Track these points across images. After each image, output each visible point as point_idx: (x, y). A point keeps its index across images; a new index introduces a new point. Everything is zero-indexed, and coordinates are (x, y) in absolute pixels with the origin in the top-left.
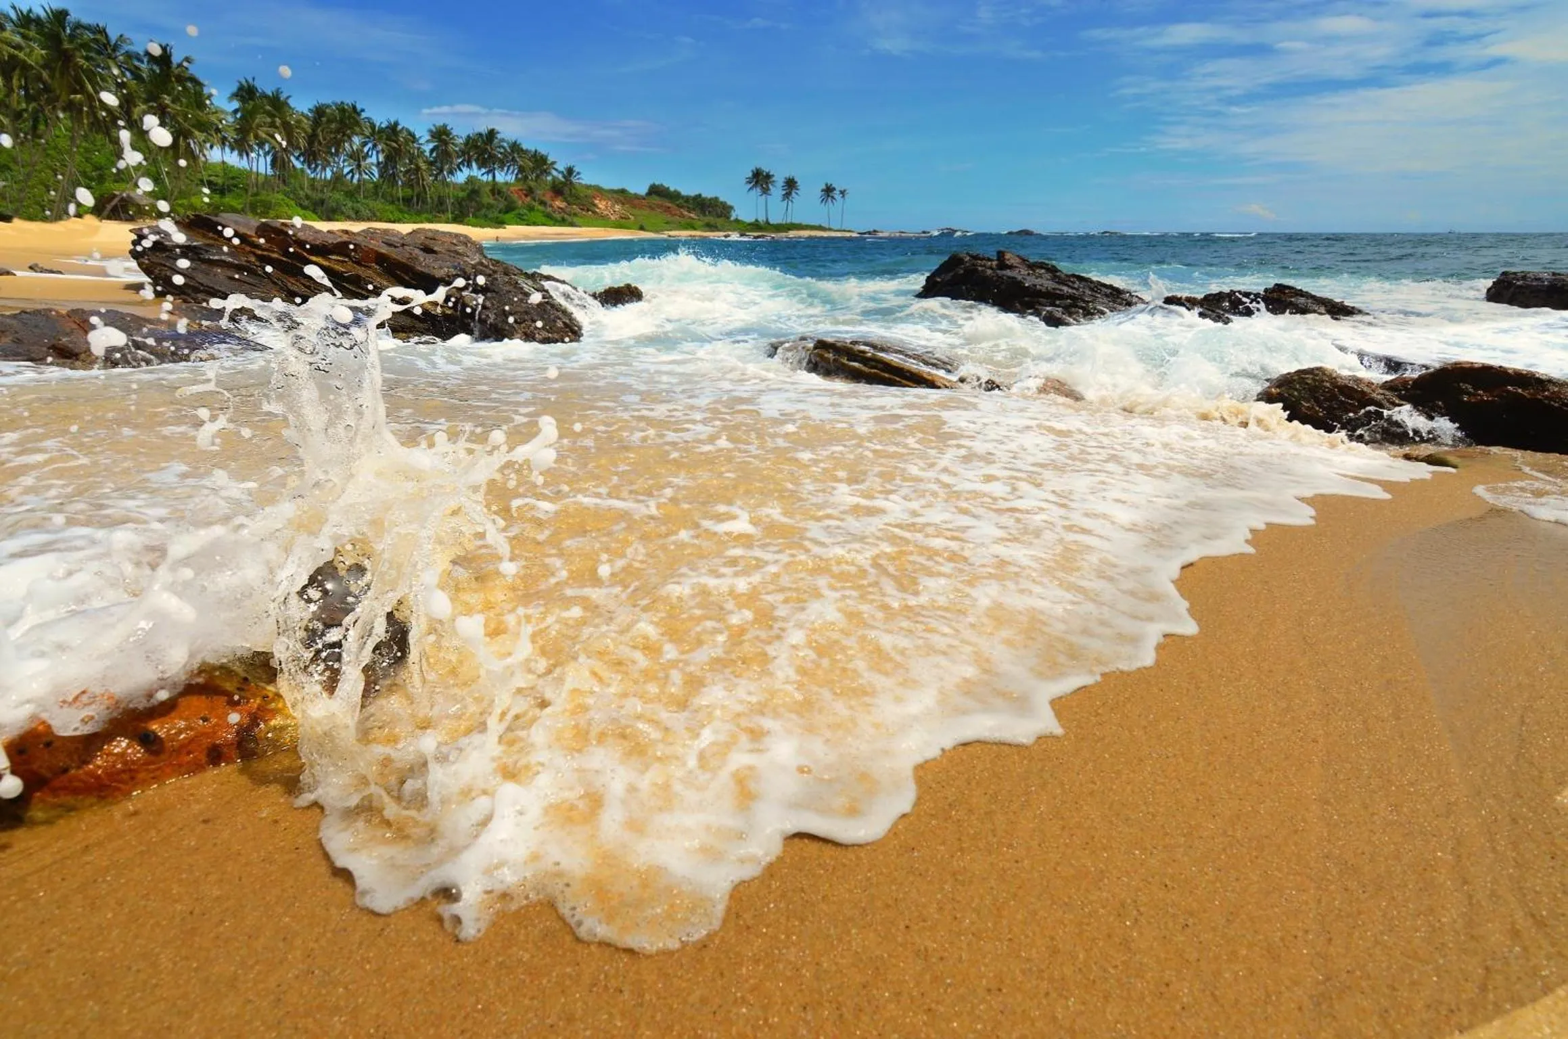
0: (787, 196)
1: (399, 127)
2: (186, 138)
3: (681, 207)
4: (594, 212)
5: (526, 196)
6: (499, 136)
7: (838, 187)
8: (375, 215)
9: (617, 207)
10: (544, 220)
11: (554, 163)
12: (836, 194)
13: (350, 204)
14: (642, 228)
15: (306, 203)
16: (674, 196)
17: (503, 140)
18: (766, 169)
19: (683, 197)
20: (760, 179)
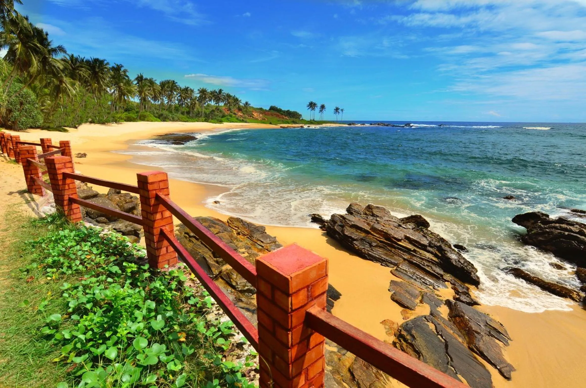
0: (321, 111)
1: (189, 89)
2: (124, 95)
3: (282, 115)
4: (253, 117)
5: (228, 111)
6: (223, 92)
7: (341, 108)
8: (179, 119)
9: (261, 115)
10: (237, 120)
11: (240, 100)
12: (339, 111)
13: (171, 115)
14: (271, 123)
15: (157, 115)
16: (279, 111)
17: (224, 93)
18: (314, 101)
19: (283, 111)
20: (312, 105)
